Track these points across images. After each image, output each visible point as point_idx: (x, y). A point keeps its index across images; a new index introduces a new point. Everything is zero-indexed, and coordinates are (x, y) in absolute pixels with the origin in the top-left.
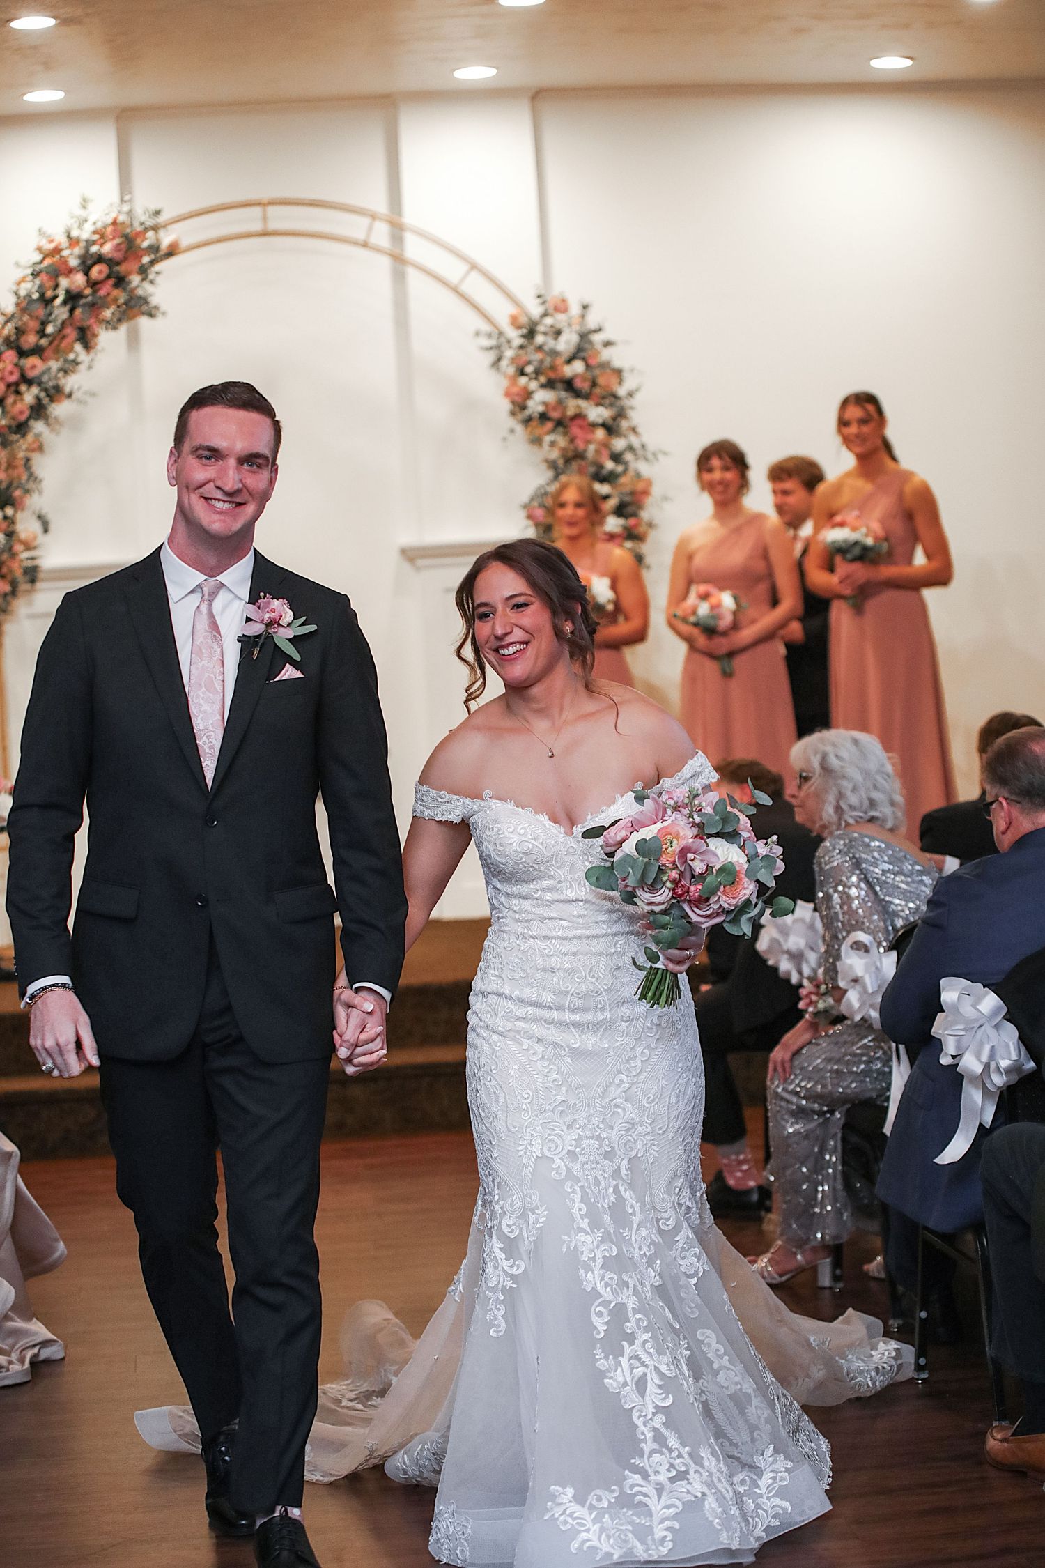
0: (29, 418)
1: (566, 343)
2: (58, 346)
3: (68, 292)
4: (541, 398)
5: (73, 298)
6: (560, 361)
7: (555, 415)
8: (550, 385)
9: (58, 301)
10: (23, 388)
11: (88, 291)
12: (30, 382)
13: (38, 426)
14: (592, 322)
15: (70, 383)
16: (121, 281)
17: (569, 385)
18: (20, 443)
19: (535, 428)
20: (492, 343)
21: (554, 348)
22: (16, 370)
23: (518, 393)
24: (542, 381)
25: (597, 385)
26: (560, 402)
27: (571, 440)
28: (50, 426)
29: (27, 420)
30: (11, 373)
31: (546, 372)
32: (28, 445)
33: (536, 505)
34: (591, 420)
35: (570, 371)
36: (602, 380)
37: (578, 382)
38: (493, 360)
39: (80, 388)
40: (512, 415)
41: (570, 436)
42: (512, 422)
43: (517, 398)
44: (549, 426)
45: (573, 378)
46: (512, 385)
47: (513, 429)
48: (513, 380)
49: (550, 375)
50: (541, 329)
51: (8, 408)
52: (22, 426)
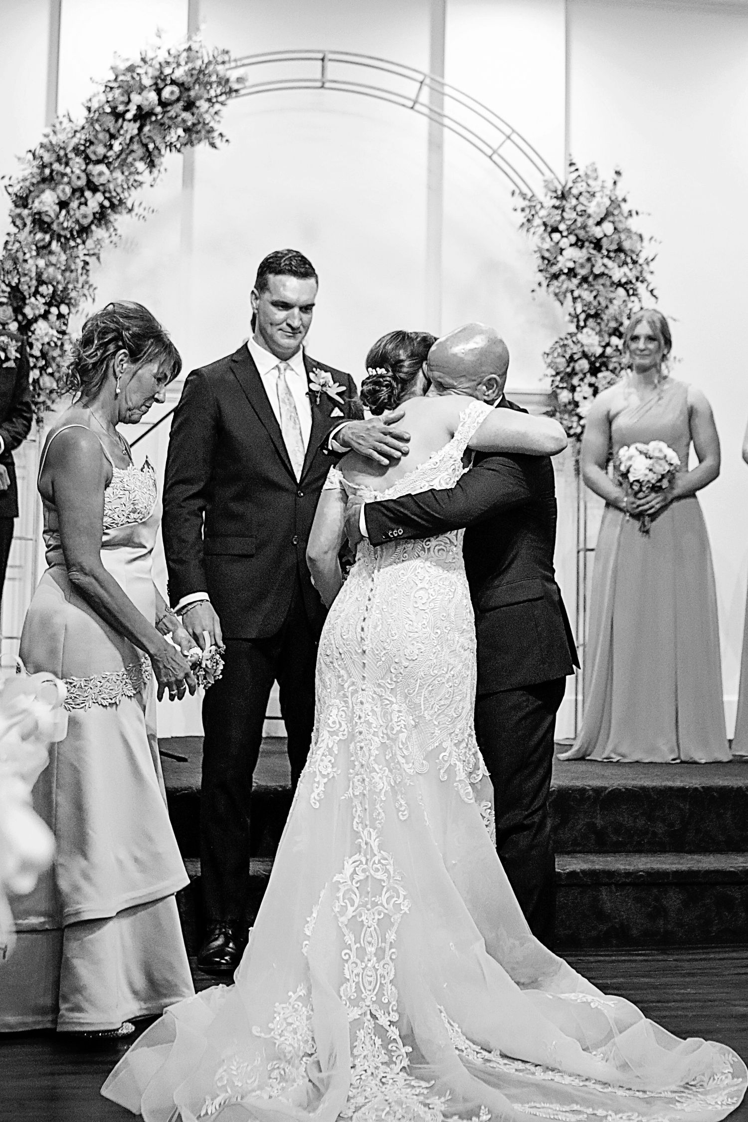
0: (92, 222)
1: (596, 208)
2: (126, 159)
3: (139, 108)
4: (571, 256)
5: (143, 116)
6: (591, 222)
7: (583, 272)
8: (579, 243)
9: (129, 116)
10: (88, 194)
11: (159, 109)
12: (94, 189)
13: (98, 232)
14: (620, 193)
15: (132, 197)
16: (190, 106)
17: (598, 245)
18: (81, 247)
19: (563, 283)
20: (525, 203)
21: (585, 211)
22: (83, 176)
23: (548, 250)
24: (573, 239)
25: (620, 250)
26: (589, 260)
27: (595, 297)
28: (110, 236)
29: (89, 226)
30: (79, 178)
31: (577, 232)
32: (88, 250)
33: (556, 355)
34: (616, 279)
35: (598, 232)
36: (627, 245)
37: (605, 243)
38: (525, 220)
39: (141, 204)
40: (541, 271)
41: (594, 293)
42: (540, 277)
43: (547, 255)
44: (576, 281)
45: (601, 238)
46: (542, 243)
47: (540, 284)
48: (543, 239)
49: (582, 234)
50: (575, 191)
51: (72, 213)
52: (84, 230)
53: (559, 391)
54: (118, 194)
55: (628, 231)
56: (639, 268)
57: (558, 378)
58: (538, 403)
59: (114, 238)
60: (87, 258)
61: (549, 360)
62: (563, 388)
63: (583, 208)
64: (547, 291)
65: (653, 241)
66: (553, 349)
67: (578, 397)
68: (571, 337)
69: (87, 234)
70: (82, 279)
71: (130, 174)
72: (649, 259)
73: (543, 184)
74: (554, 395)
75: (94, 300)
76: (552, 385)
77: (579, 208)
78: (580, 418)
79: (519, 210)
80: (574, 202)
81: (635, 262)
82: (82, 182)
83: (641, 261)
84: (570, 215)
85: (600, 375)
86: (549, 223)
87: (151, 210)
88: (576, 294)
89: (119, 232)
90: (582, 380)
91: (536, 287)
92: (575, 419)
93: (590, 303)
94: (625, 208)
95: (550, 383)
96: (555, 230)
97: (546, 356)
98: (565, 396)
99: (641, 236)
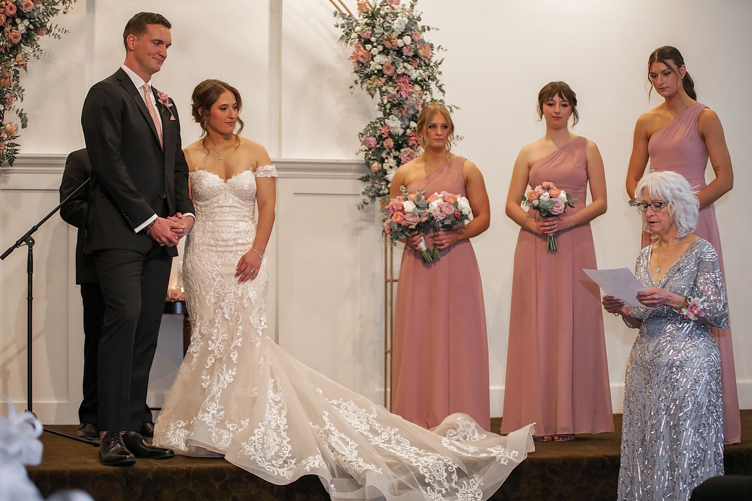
0: (21, 41)
1: (398, 25)
4: (380, 60)
6: (395, 35)
7: (388, 73)
8: (385, 52)
10: (18, 21)
12: (23, 17)
13: (27, 49)
14: (416, 13)
15: (52, 21)
17: (399, 52)
18: (12, 60)
19: (374, 81)
20: (343, 22)
21: (390, 27)
22: (14, 7)
23: (362, 56)
24: (381, 48)
25: (416, 56)
26: (393, 63)
27: (398, 91)
28: (34, 51)
29: (19, 44)
30: (11, 9)
31: (385, 43)
32: (17, 62)
33: (368, 135)
34: (413, 77)
35: (400, 43)
36: (421, 52)
37: (405, 51)
38: (344, 34)
39: (57, 26)
40: (356, 72)
41: (397, 89)
42: (356, 77)
43: (361, 60)
44: (383, 80)
45: (402, 47)
46: (358, 51)
47: (356, 82)
48: (358, 48)
49: (388, 45)
50: (382, 12)
51: (6, 34)
52: (15, 48)
53: (371, 162)
54: (40, 20)
55: (423, 41)
56: (430, 70)
57: (370, 152)
58: (355, 171)
59: (37, 53)
60: (17, 68)
61: (363, 139)
62: (374, 160)
63: (389, 25)
64: (361, 86)
65: (440, 50)
66: (366, 131)
67: (386, 166)
68: (380, 121)
69: (17, 50)
70: (13, 84)
71: (48, 5)
72: (438, 62)
73: (357, 7)
74: (368, 164)
75: (23, 100)
76: (365, 158)
77: (386, 25)
78: (388, 182)
79: (340, 27)
80: (382, 20)
81: (427, 65)
82: (13, 12)
83: (432, 64)
84: (378, 30)
85: (402, 150)
86: (363, 36)
87: (64, 30)
88: (384, 89)
89: (41, 48)
90: (388, 154)
91: (353, 84)
92: (383, 183)
93: (394, 96)
94: (420, 24)
95: (364, 156)
96: (368, 41)
97: (361, 135)
98: (376, 165)
99: (432, 46)
